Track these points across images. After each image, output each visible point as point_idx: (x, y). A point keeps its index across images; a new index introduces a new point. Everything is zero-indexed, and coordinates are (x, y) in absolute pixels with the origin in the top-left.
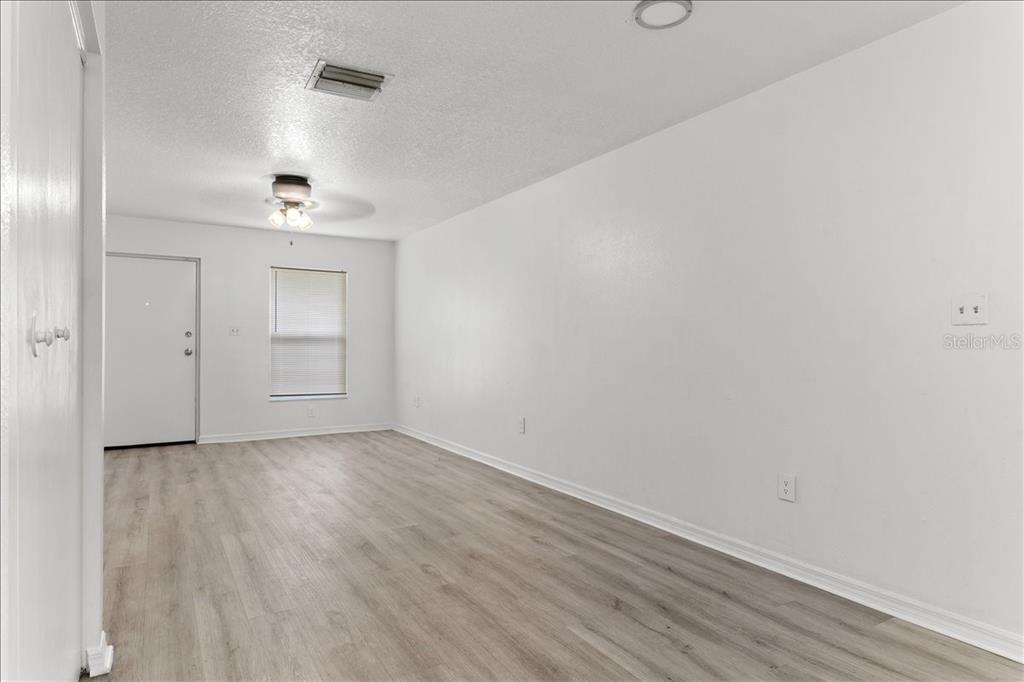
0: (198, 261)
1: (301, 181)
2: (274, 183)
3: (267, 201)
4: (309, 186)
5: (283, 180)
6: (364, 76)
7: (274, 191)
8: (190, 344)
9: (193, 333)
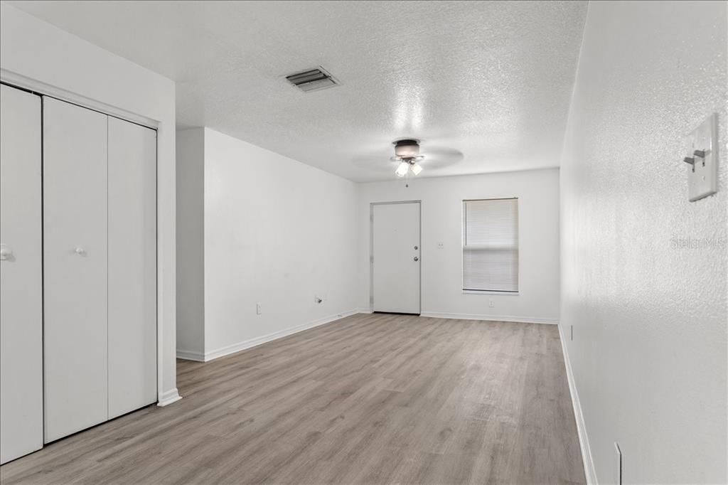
0: (420, 202)
1: (411, 143)
2: (396, 146)
3: (391, 158)
4: (418, 145)
5: (401, 143)
6: (309, 74)
7: (396, 151)
8: (416, 254)
9: (419, 247)
